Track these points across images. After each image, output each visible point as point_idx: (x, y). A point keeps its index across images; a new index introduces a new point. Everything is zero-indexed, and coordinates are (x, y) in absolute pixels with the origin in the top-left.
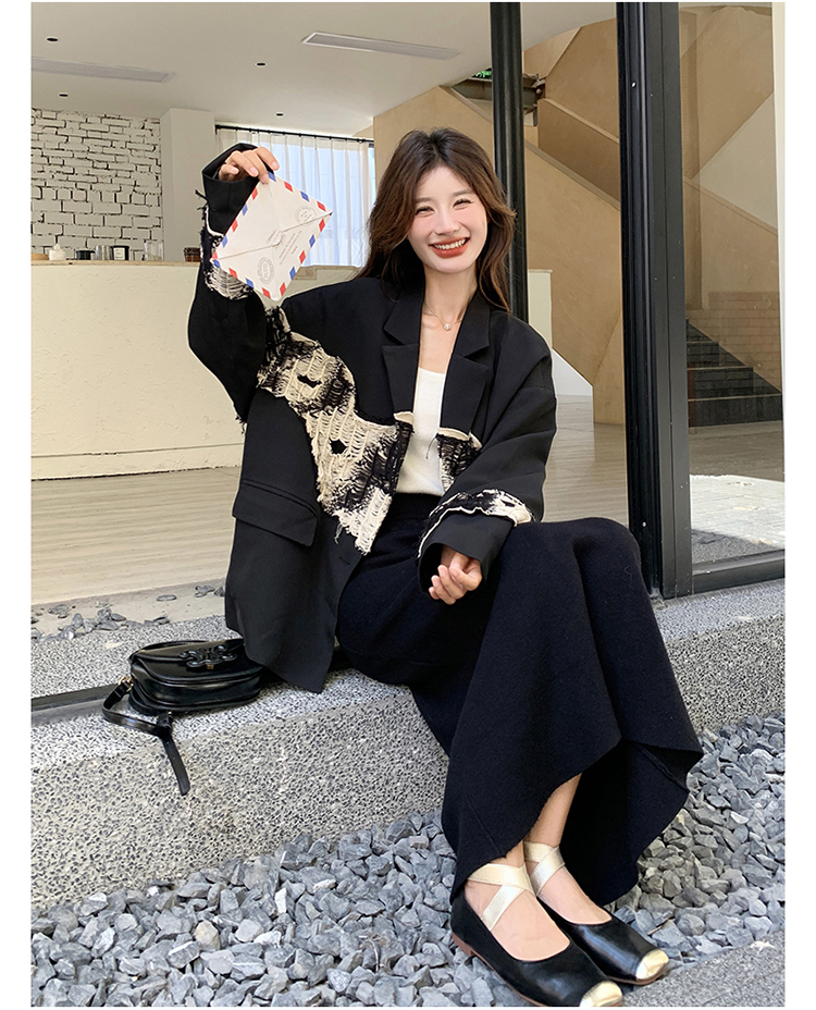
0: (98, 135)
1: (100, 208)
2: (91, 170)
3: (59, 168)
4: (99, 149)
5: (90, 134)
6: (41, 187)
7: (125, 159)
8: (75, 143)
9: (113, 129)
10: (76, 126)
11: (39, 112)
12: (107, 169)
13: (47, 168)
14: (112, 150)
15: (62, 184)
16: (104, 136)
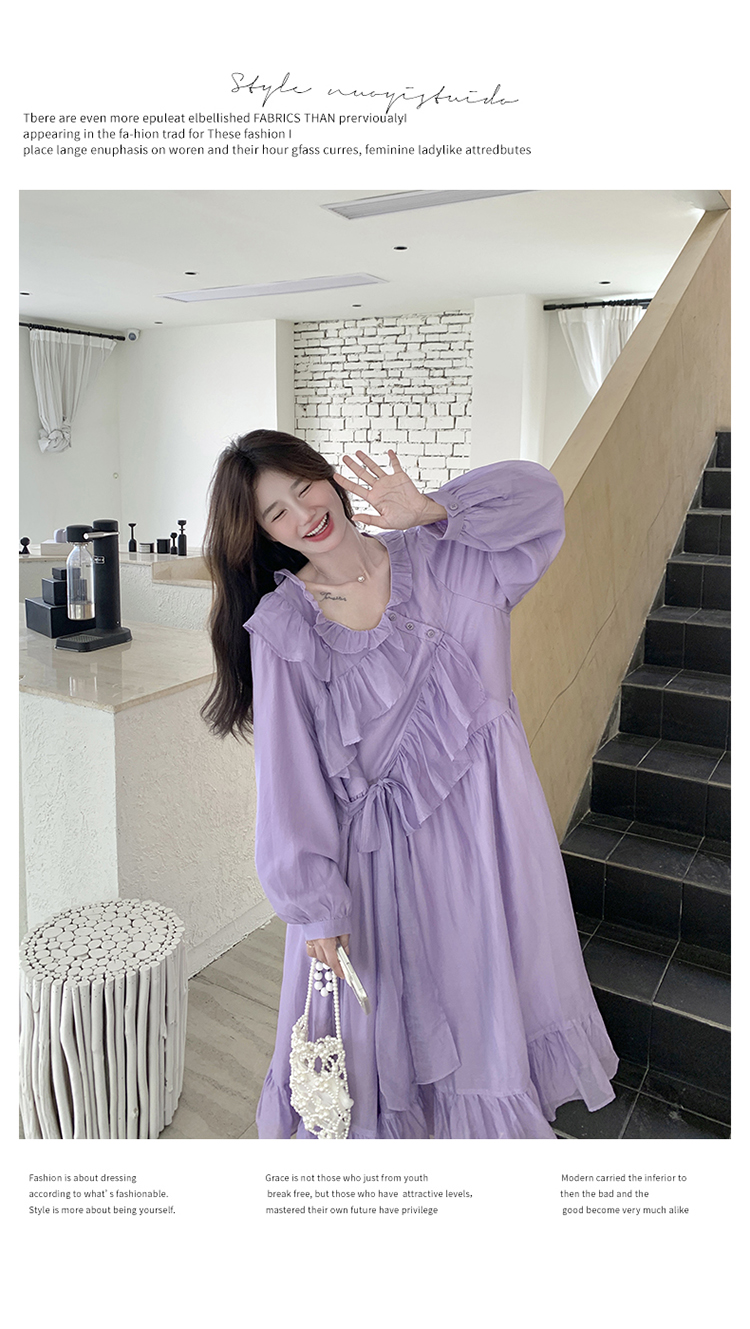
0: (436, 338)
1: (433, 423)
2: (427, 379)
3: (396, 382)
4: (436, 355)
5: (428, 338)
6: (380, 404)
8: (414, 352)
9: (453, 328)
10: (414, 330)
11: (380, 321)
12: (444, 377)
13: (386, 383)
14: (450, 354)
15: (399, 398)
16: (442, 338)
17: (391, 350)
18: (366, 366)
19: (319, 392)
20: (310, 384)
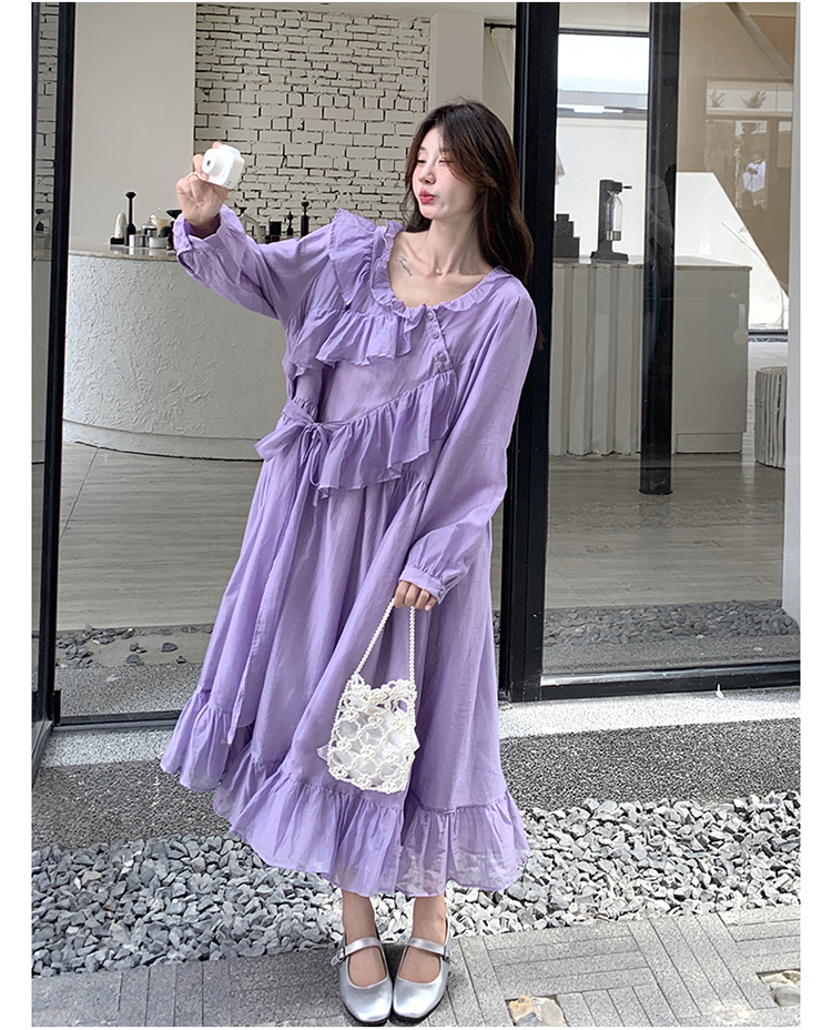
0: (365, 37)
1: (362, 115)
2: (355, 74)
3: (322, 73)
4: (365, 52)
5: (356, 37)
6: (303, 94)
7: (392, 62)
8: (341, 47)
9: (380, 30)
10: (341, 28)
11: (304, 15)
12: (372, 73)
13: (310, 73)
14: (377, 53)
15: (324, 90)
16: (371, 37)
17: (315, 43)
18: (288, 55)
19: (227, 77)
20: (215, 68)
